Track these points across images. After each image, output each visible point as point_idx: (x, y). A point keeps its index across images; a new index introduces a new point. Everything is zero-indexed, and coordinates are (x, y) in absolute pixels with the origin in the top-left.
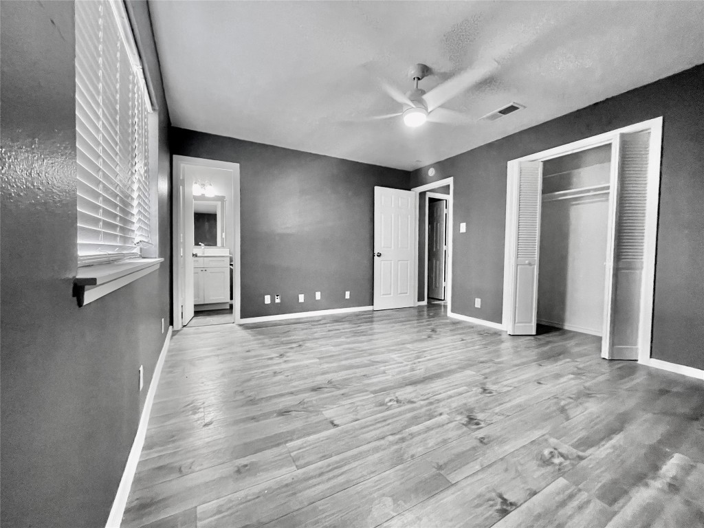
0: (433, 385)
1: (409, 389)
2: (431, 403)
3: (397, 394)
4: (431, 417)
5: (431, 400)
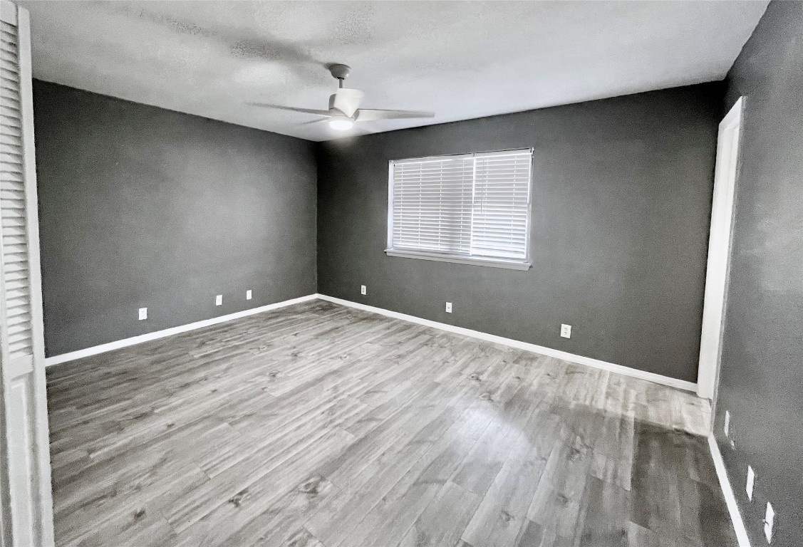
0: (317, 373)
1: (335, 367)
2: (318, 360)
3: (342, 362)
4: (319, 354)
5: (318, 362)
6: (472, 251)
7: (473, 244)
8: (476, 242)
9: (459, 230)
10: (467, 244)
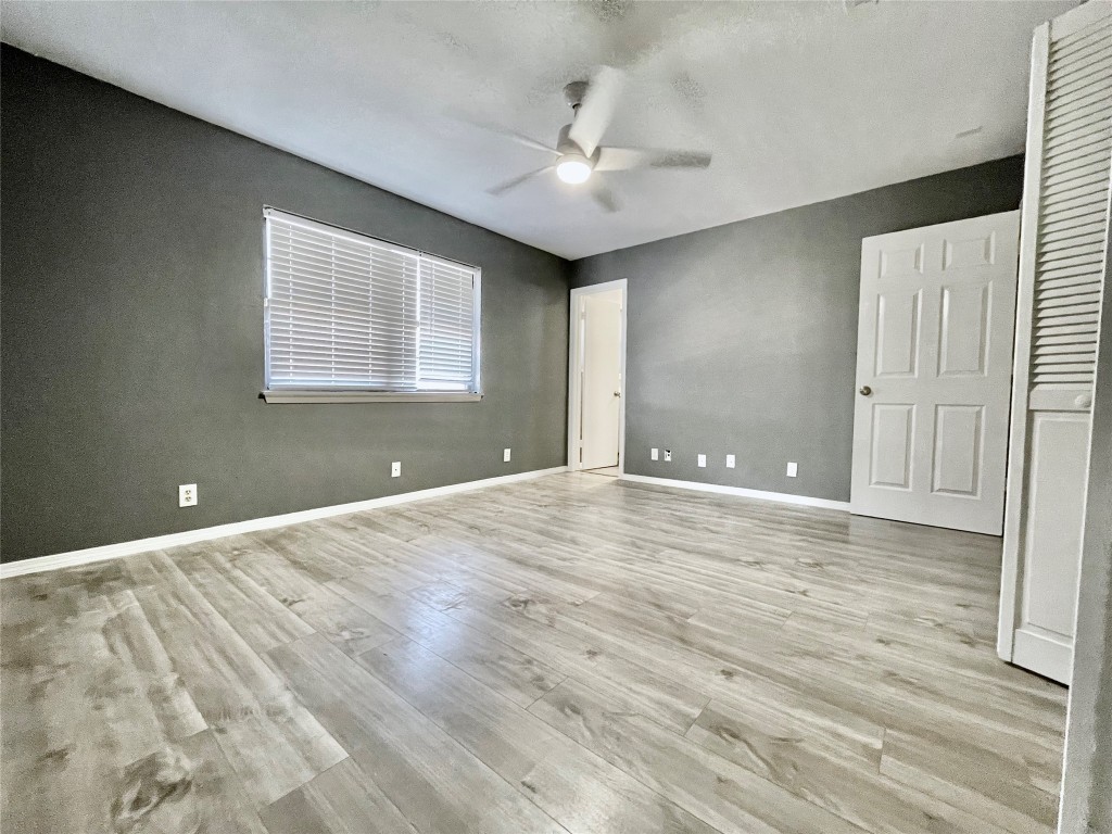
6: (420, 385)
7: (419, 374)
8: (423, 372)
9: (400, 355)
10: (410, 374)
